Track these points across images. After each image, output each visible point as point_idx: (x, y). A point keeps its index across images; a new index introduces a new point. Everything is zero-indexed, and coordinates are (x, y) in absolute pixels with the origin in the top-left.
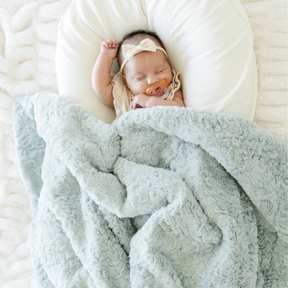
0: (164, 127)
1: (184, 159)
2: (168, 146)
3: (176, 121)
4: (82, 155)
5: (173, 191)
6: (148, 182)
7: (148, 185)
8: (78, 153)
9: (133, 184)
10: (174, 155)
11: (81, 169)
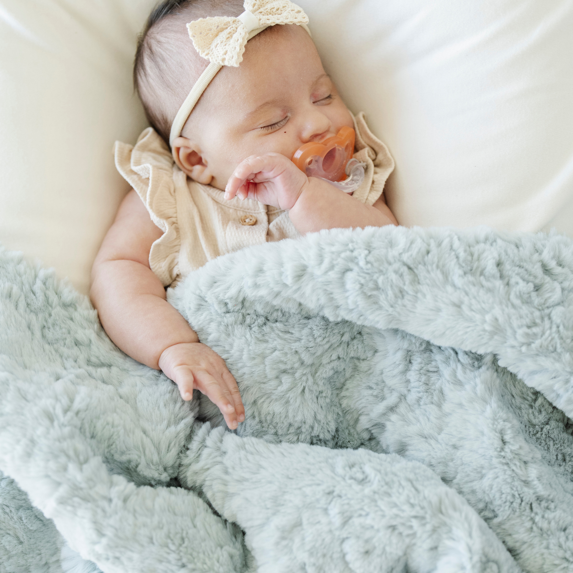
0: (362, 303)
1: (433, 410)
2: (363, 366)
3: (408, 277)
4: (72, 436)
5: (434, 530)
6: (334, 510)
7: (337, 521)
8: (55, 432)
9: (278, 521)
10: (391, 399)
11: (75, 489)
